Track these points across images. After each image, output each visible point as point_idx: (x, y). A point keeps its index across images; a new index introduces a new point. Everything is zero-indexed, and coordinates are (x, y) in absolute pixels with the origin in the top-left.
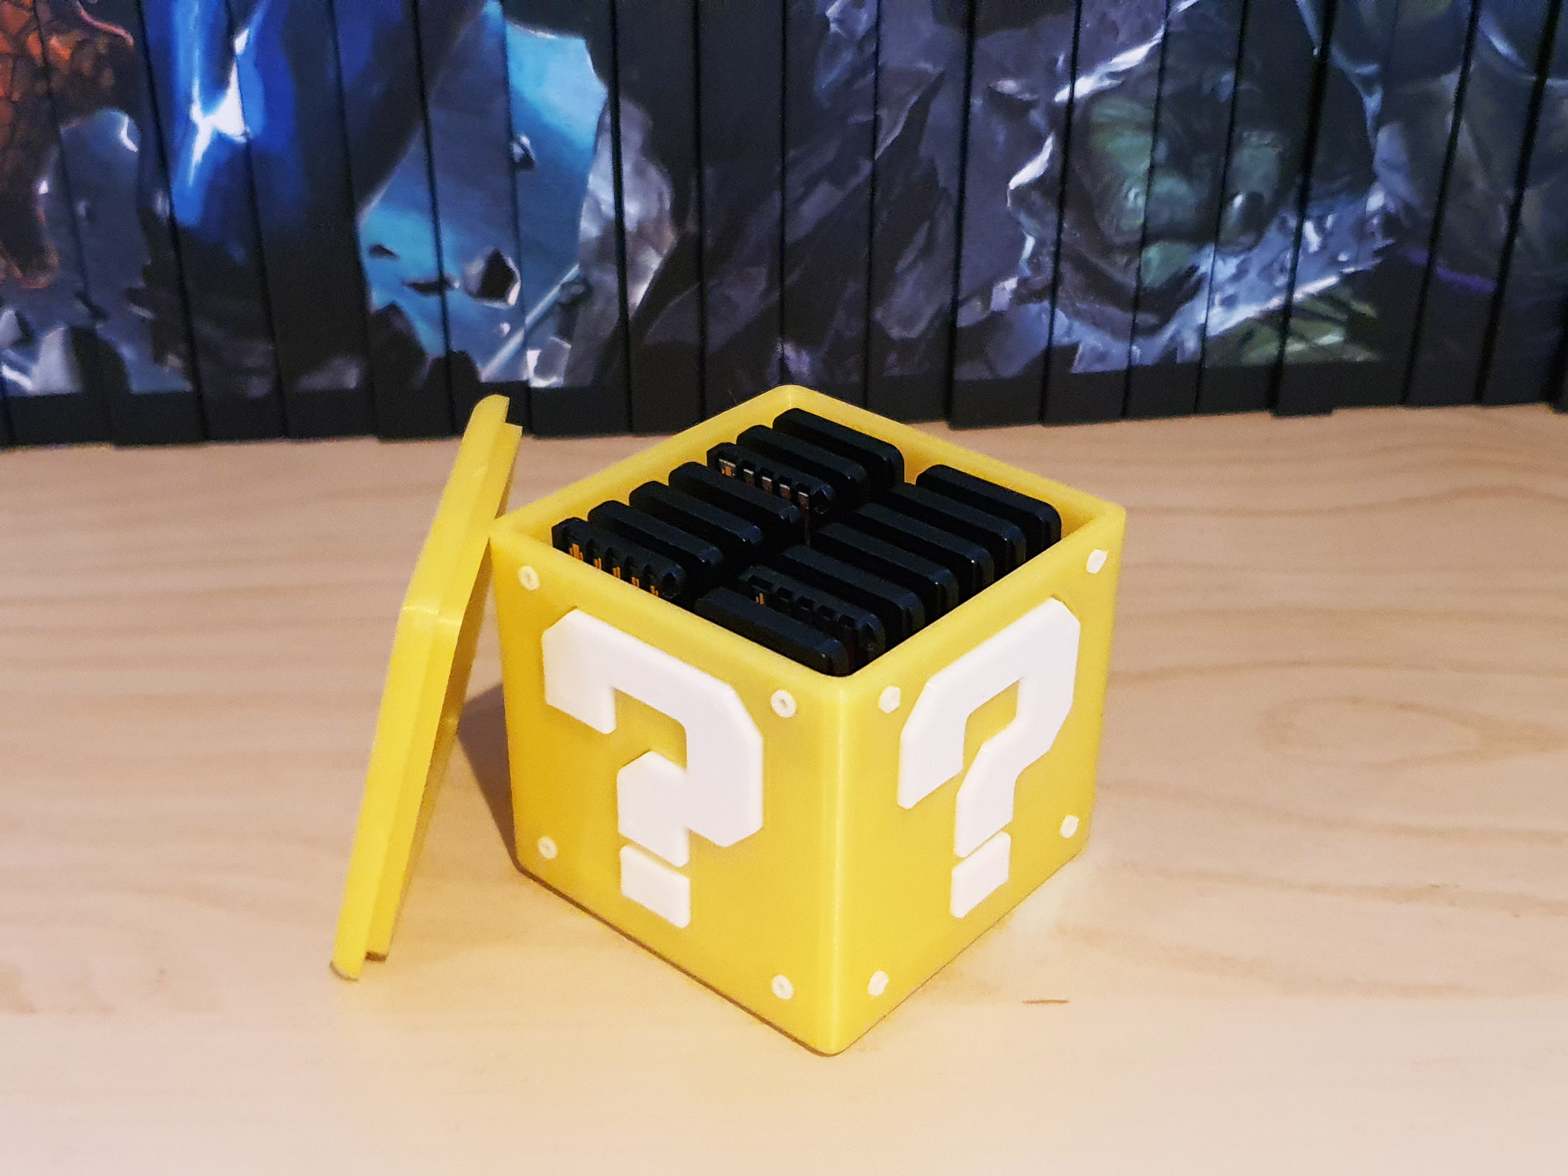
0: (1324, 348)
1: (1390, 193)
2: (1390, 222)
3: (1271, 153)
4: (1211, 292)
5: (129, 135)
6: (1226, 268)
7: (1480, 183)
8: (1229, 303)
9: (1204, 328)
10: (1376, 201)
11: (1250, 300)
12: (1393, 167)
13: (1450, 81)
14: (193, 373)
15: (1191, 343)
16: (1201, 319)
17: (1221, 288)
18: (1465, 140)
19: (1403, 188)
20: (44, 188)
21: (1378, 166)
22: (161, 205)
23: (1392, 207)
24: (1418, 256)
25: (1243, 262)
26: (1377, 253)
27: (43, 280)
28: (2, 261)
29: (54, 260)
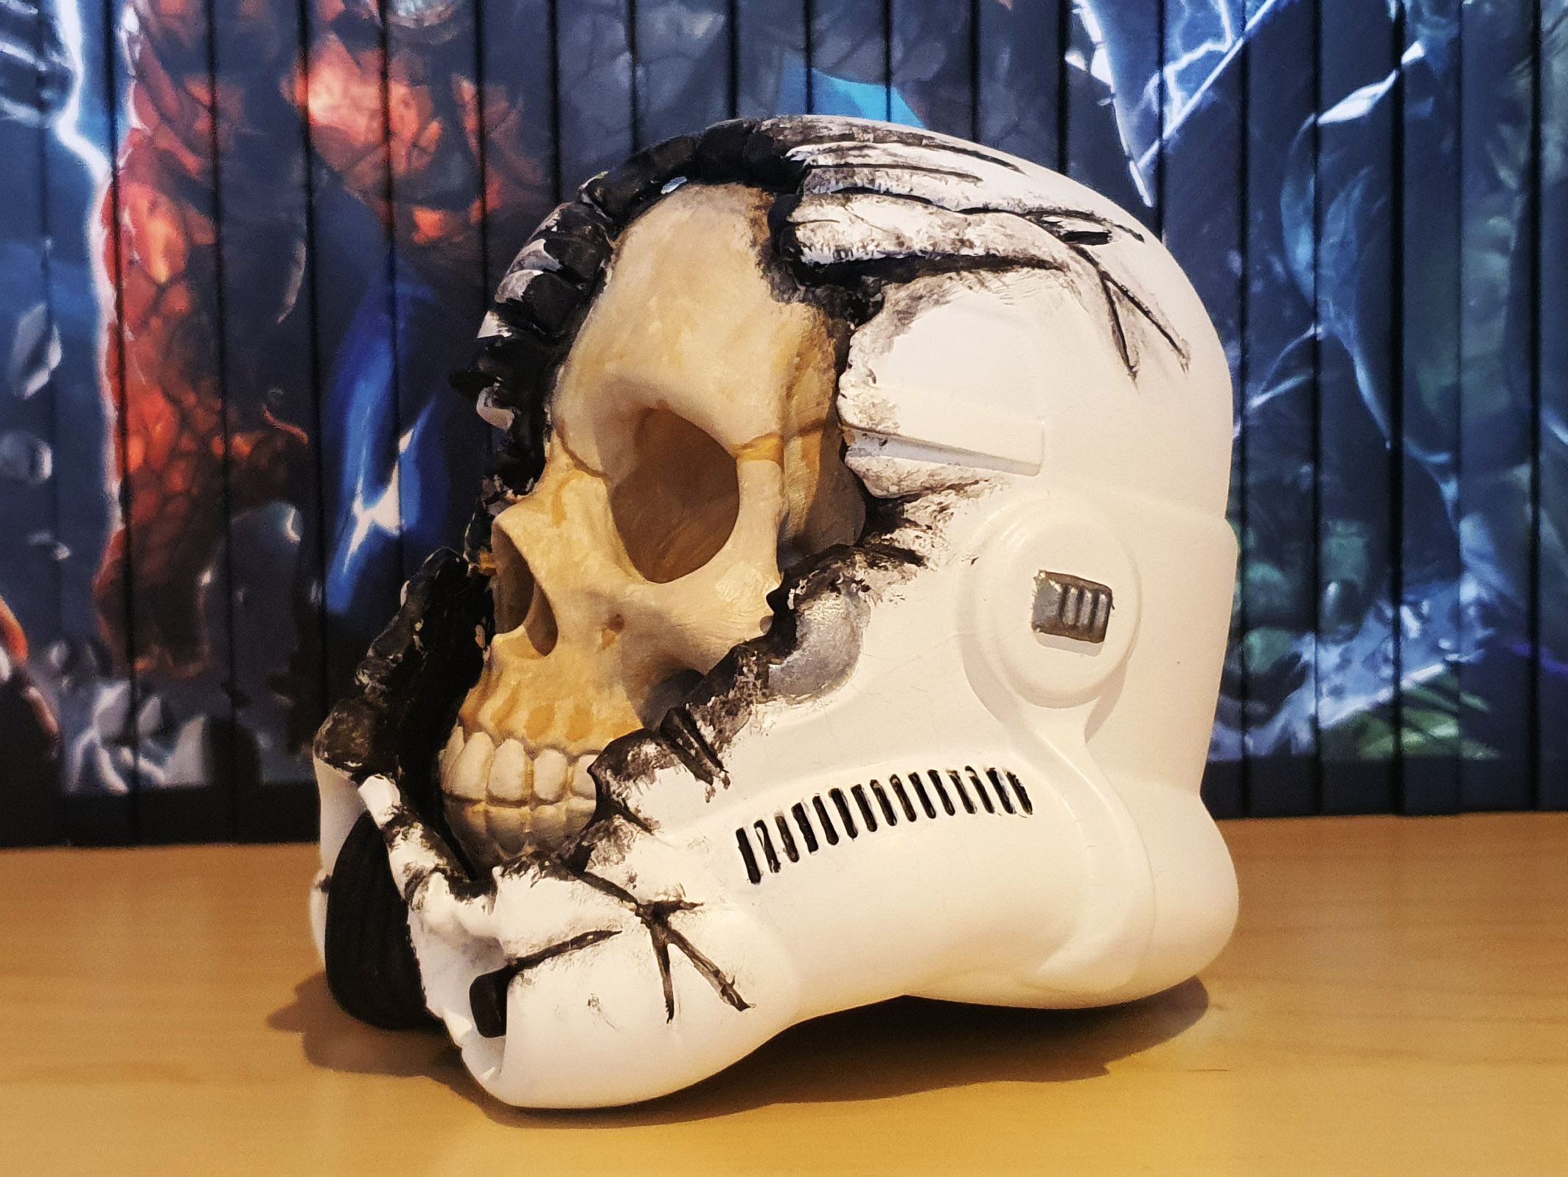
0: (1440, 740)
1: (1482, 582)
2: (1487, 612)
3: (1358, 543)
4: (1318, 681)
5: (292, 528)
6: (1329, 657)
8: (1338, 692)
9: (1314, 721)
10: (1469, 591)
11: (1357, 692)
12: (1481, 557)
13: (1523, 473)
15: (1304, 735)
16: (1311, 710)
17: (1326, 677)
18: (1548, 531)
19: (1494, 577)
20: (207, 578)
21: (1467, 557)
22: (314, 593)
23: (1485, 595)
24: (1521, 647)
25: (1347, 650)
27: (195, 668)
28: (156, 649)
29: (206, 648)
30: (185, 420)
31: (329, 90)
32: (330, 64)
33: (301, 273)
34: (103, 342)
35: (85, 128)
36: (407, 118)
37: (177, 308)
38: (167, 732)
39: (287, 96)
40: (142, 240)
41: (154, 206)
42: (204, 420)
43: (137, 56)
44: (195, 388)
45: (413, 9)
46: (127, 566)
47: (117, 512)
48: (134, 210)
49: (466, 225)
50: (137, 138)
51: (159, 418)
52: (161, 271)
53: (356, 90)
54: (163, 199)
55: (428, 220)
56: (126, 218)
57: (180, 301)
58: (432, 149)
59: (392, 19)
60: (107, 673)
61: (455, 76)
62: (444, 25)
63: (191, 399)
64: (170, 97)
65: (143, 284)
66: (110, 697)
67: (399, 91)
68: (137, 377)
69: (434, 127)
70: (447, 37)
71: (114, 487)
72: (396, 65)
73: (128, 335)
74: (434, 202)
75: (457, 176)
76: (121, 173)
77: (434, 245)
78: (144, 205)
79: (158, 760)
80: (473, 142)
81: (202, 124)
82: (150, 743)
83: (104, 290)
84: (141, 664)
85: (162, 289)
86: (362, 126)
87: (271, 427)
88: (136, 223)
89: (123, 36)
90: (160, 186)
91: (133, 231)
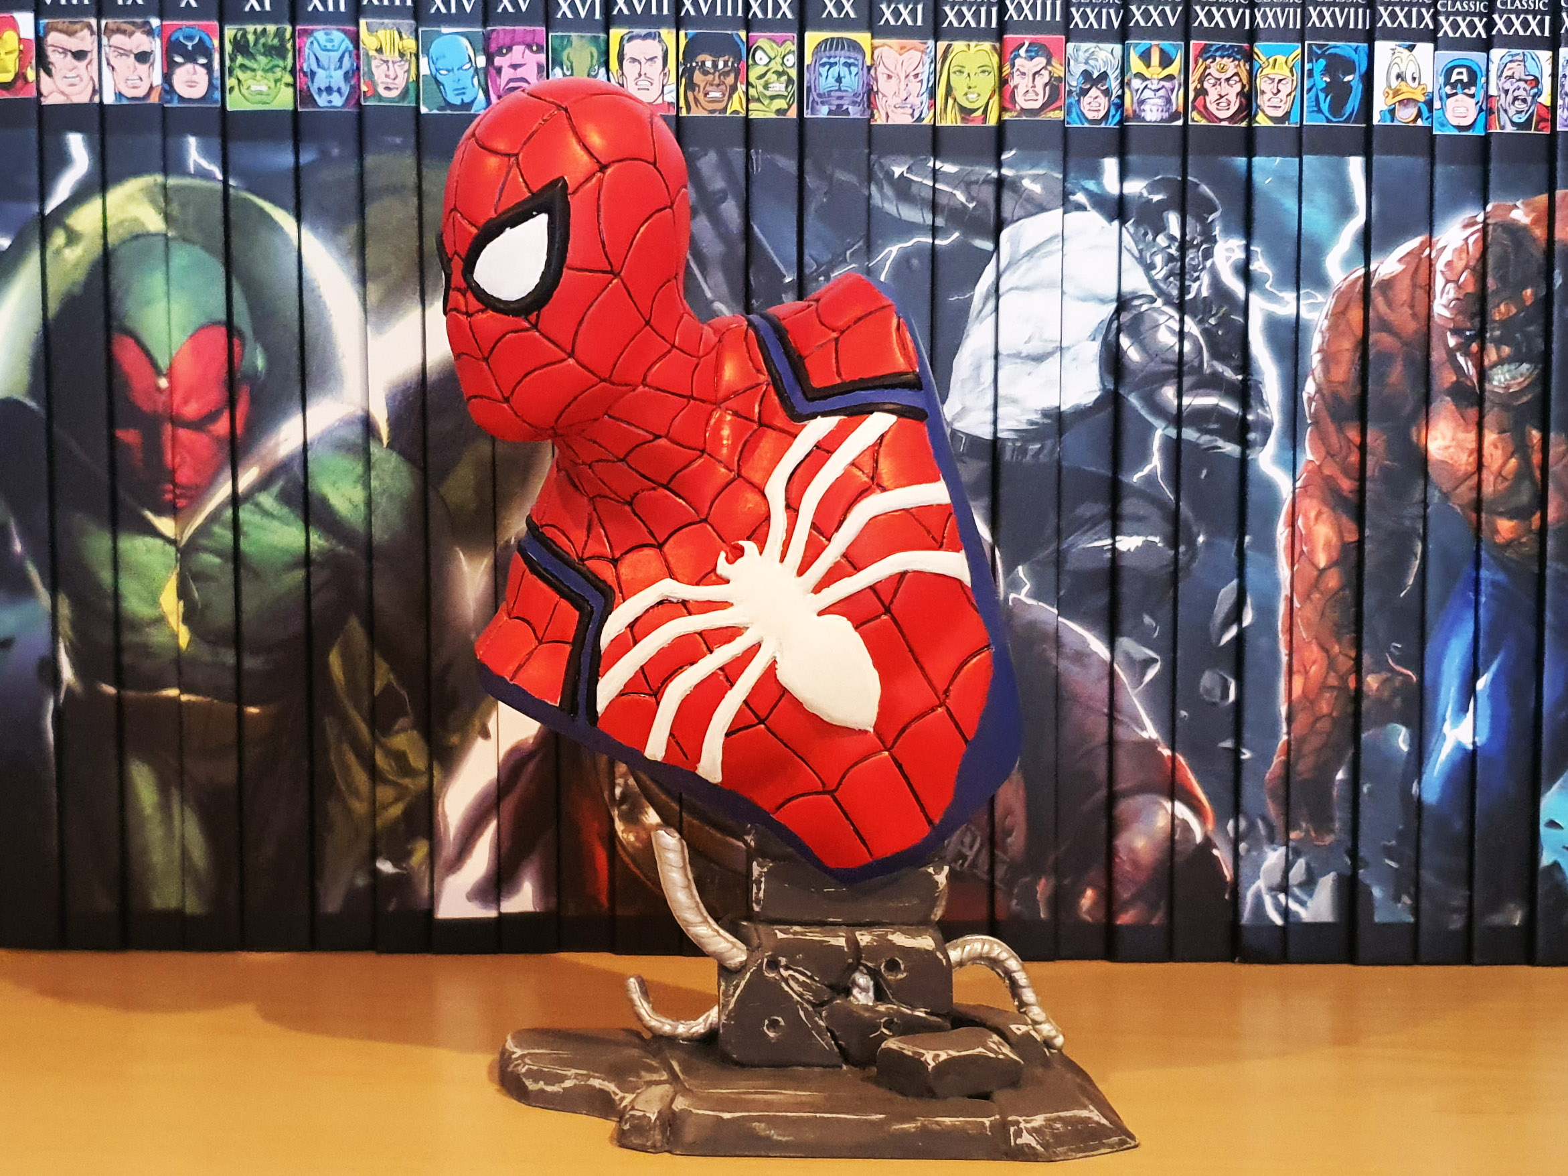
5: (1404, 742)
14: (1416, 910)
20: (1340, 776)
27: (1329, 839)
28: (1304, 825)
29: (1337, 825)
30: (1331, 664)
31: (1444, 438)
32: (1445, 418)
33: (1418, 562)
34: (1282, 608)
35: (1278, 460)
36: (1494, 454)
37: (1330, 585)
38: (1309, 883)
39: (1415, 438)
40: (1309, 539)
41: (1319, 514)
42: (1345, 664)
43: (1312, 410)
44: (1339, 642)
45: (1503, 380)
46: (1288, 765)
47: (1284, 729)
48: (1306, 517)
49: (1530, 531)
50: (1310, 467)
51: (1314, 662)
52: (1322, 560)
53: (1461, 436)
54: (1325, 509)
55: (1505, 526)
56: (1300, 522)
57: (1333, 581)
58: (1510, 477)
59: (1487, 386)
60: (1271, 840)
61: (1528, 427)
62: (1522, 392)
63: (1336, 649)
64: (1334, 440)
65: (1309, 568)
66: (1274, 857)
67: (1490, 437)
68: (1302, 633)
69: (1513, 461)
70: (1525, 399)
71: (1283, 710)
72: (1489, 419)
73: (1297, 604)
74: (1511, 514)
75: (1525, 496)
76: (1297, 491)
77: (1509, 544)
78: (1313, 514)
79: (1303, 904)
80: (1537, 473)
81: (1354, 458)
82: (1297, 891)
83: (1284, 572)
84: (1293, 835)
85: (1322, 571)
86: (1464, 461)
87: (1392, 670)
88: (1306, 525)
89: (1305, 396)
90: (1324, 502)
91: (1303, 532)
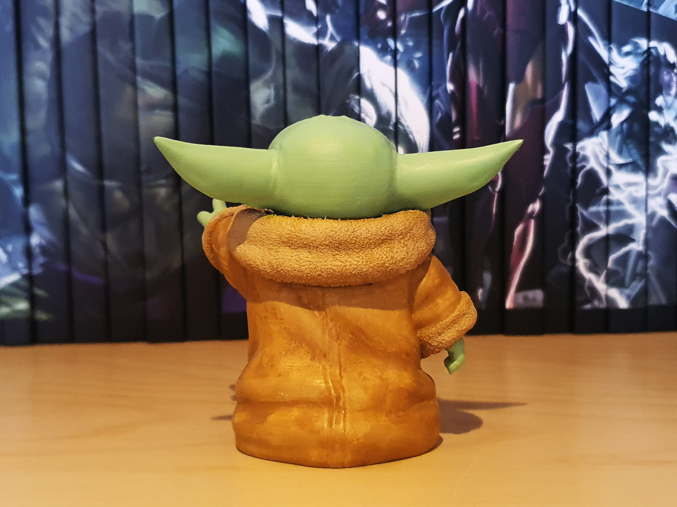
0: (20, 311)
1: (42, 236)
2: (44, 250)
7: (84, 231)
10: (35, 240)
12: (41, 224)
13: (58, 185)
18: (73, 213)
19: (47, 234)
21: (33, 224)
23: (43, 242)
24: (62, 266)
26: (42, 265)
